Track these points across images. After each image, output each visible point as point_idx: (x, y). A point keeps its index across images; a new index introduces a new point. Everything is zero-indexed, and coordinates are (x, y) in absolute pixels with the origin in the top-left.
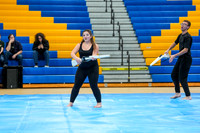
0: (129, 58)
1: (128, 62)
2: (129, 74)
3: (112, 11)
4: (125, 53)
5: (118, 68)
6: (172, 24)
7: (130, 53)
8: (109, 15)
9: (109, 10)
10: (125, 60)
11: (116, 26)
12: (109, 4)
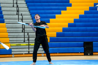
0: (29, 37)
1: (28, 40)
2: (29, 48)
3: (17, 6)
4: (26, 34)
5: (22, 44)
6: (56, 15)
7: (29, 34)
8: (15, 9)
9: (15, 5)
10: (26, 39)
11: (20, 16)
12: (15, 2)
